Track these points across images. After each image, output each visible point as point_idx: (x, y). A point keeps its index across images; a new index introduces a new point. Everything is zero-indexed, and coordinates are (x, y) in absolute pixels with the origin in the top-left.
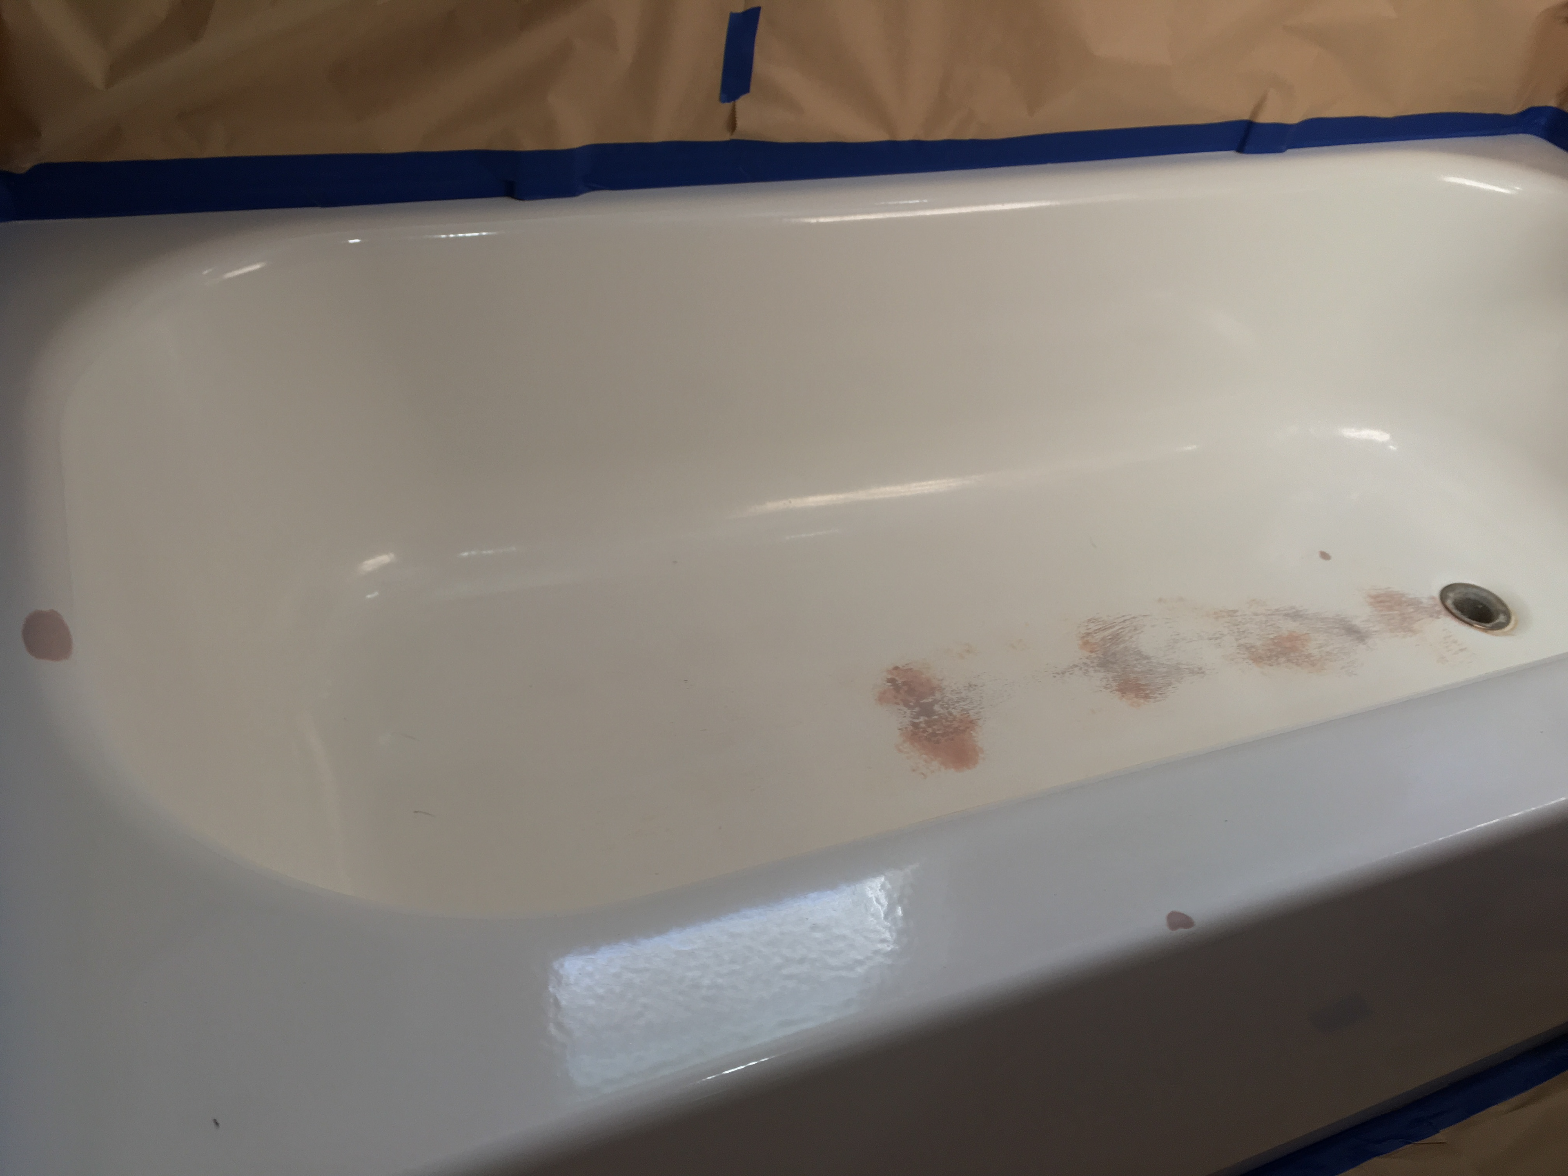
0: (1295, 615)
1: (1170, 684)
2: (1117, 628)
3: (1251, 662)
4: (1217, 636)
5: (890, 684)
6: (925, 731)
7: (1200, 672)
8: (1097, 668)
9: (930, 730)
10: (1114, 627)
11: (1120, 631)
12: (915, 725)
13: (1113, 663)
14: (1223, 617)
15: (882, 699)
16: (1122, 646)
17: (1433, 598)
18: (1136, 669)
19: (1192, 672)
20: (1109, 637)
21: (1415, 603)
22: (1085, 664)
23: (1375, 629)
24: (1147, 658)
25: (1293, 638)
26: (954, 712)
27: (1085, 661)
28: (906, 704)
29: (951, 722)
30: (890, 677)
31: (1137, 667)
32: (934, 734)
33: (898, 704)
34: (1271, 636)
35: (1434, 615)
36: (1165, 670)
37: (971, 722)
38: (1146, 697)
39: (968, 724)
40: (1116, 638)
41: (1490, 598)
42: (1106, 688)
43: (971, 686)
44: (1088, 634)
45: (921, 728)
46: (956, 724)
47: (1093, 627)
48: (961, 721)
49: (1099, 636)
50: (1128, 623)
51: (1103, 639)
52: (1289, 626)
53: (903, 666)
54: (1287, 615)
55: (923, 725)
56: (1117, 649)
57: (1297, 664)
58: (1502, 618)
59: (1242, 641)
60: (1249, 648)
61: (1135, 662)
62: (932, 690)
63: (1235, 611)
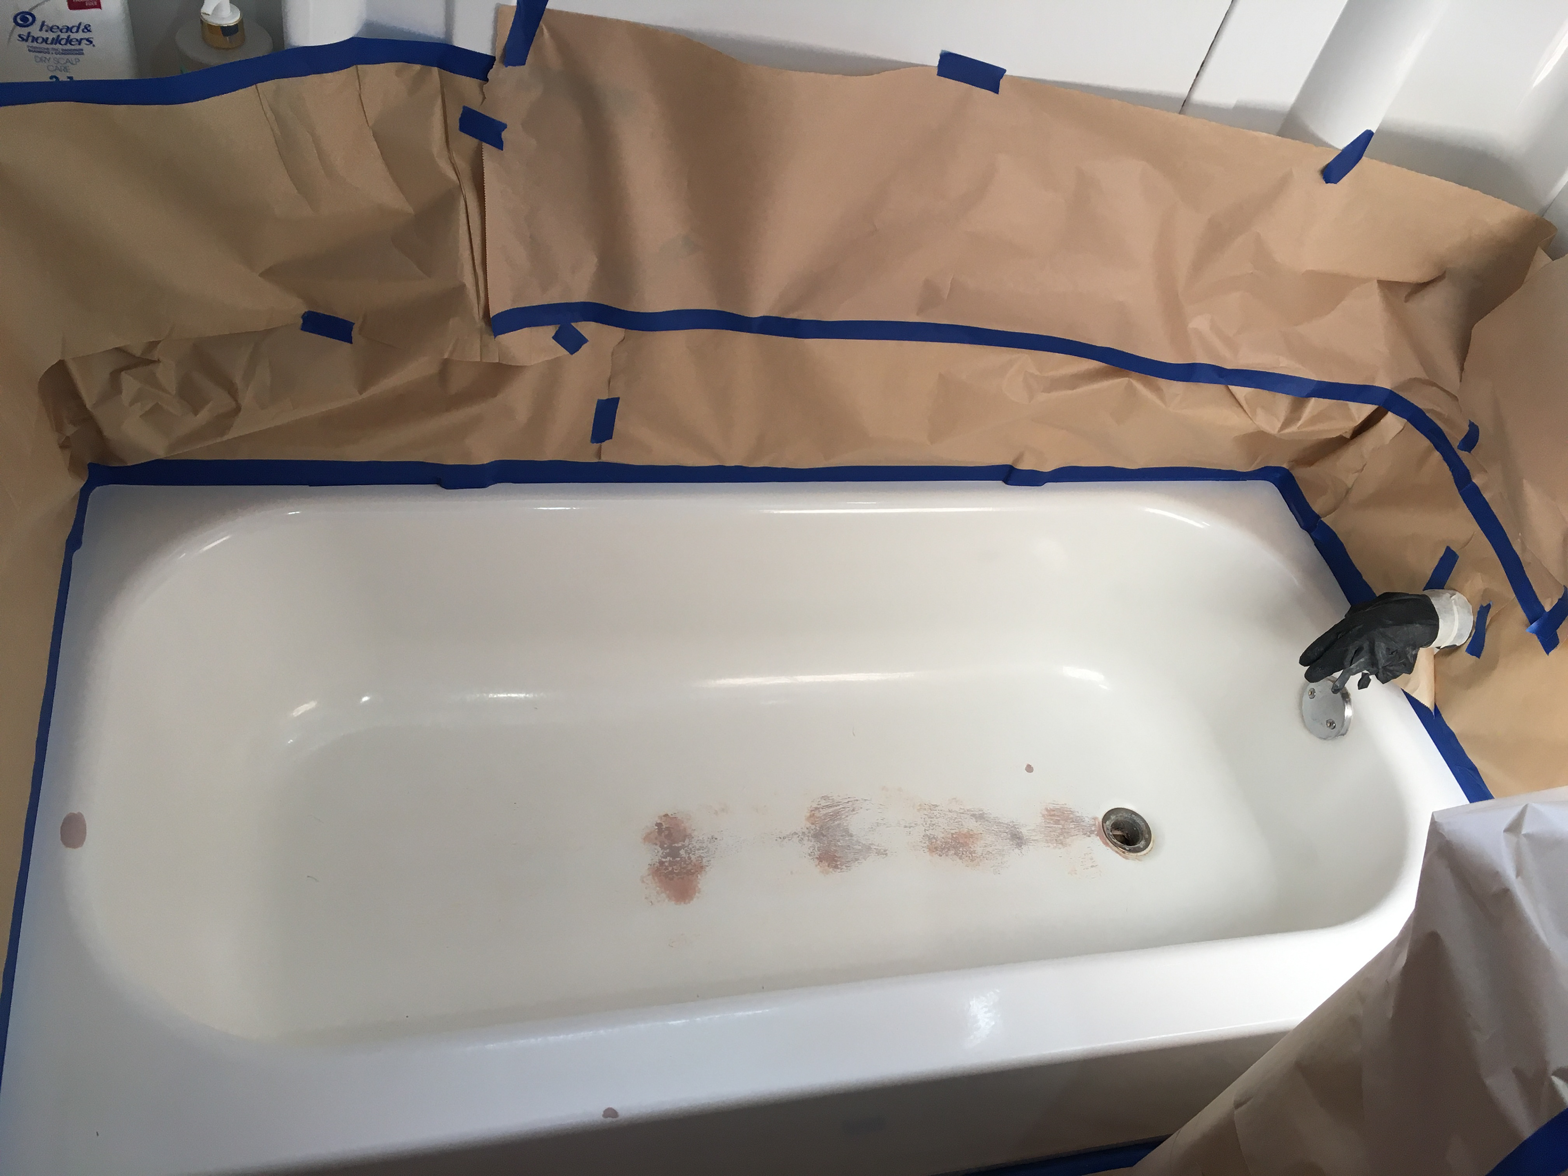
0: (980, 817)
1: (857, 860)
2: (841, 806)
3: (926, 850)
4: (913, 825)
5: (657, 827)
6: (667, 869)
7: (882, 853)
8: (810, 838)
9: (670, 869)
10: (839, 805)
11: (841, 809)
12: (661, 863)
13: (824, 836)
14: (925, 809)
15: (647, 838)
16: (836, 823)
17: (1095, 819)
18: (839, 843)
19: (879, 853)
20: (831, 814)
21: (1078, 821)
22: (803, 833)
23: (1036, 838)
24: (851, 836)
25: (969, 835)
26: (693, 857)
27: (805, 830)
28: (662, 847)
29: (688, 864)
30: (659, 822)
31: (840, 842)
32: (672, 872)
33: (656, 845)
34: (953, 832)
35: (1088, 833)
36: (860, 847)
37: (702, 867)
38: (836, 867)
39: (700, 868)
40: (836, 815)
41: (1142, 824)
42: (810, 855)
43: (714, 838)
44: (816, 808)
45: (665, 866)
46: (690, 867)
47: (823, 803)
48: (695, 865)
49: (823, 812)
50: (850, 803)
51: (825, 815)
52: (972, 825)
53: (672, 815)
54: (973, 815)
55: (666, 864)
56: (832, 825)
57: (961, 858)
58: (1142, 844)
59: (928, 833)
60: (931, 838)
61: (840, 837)
62: (685, 836)
63: (937, 806)
